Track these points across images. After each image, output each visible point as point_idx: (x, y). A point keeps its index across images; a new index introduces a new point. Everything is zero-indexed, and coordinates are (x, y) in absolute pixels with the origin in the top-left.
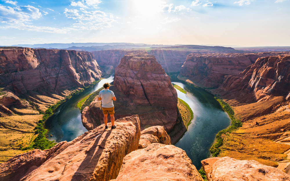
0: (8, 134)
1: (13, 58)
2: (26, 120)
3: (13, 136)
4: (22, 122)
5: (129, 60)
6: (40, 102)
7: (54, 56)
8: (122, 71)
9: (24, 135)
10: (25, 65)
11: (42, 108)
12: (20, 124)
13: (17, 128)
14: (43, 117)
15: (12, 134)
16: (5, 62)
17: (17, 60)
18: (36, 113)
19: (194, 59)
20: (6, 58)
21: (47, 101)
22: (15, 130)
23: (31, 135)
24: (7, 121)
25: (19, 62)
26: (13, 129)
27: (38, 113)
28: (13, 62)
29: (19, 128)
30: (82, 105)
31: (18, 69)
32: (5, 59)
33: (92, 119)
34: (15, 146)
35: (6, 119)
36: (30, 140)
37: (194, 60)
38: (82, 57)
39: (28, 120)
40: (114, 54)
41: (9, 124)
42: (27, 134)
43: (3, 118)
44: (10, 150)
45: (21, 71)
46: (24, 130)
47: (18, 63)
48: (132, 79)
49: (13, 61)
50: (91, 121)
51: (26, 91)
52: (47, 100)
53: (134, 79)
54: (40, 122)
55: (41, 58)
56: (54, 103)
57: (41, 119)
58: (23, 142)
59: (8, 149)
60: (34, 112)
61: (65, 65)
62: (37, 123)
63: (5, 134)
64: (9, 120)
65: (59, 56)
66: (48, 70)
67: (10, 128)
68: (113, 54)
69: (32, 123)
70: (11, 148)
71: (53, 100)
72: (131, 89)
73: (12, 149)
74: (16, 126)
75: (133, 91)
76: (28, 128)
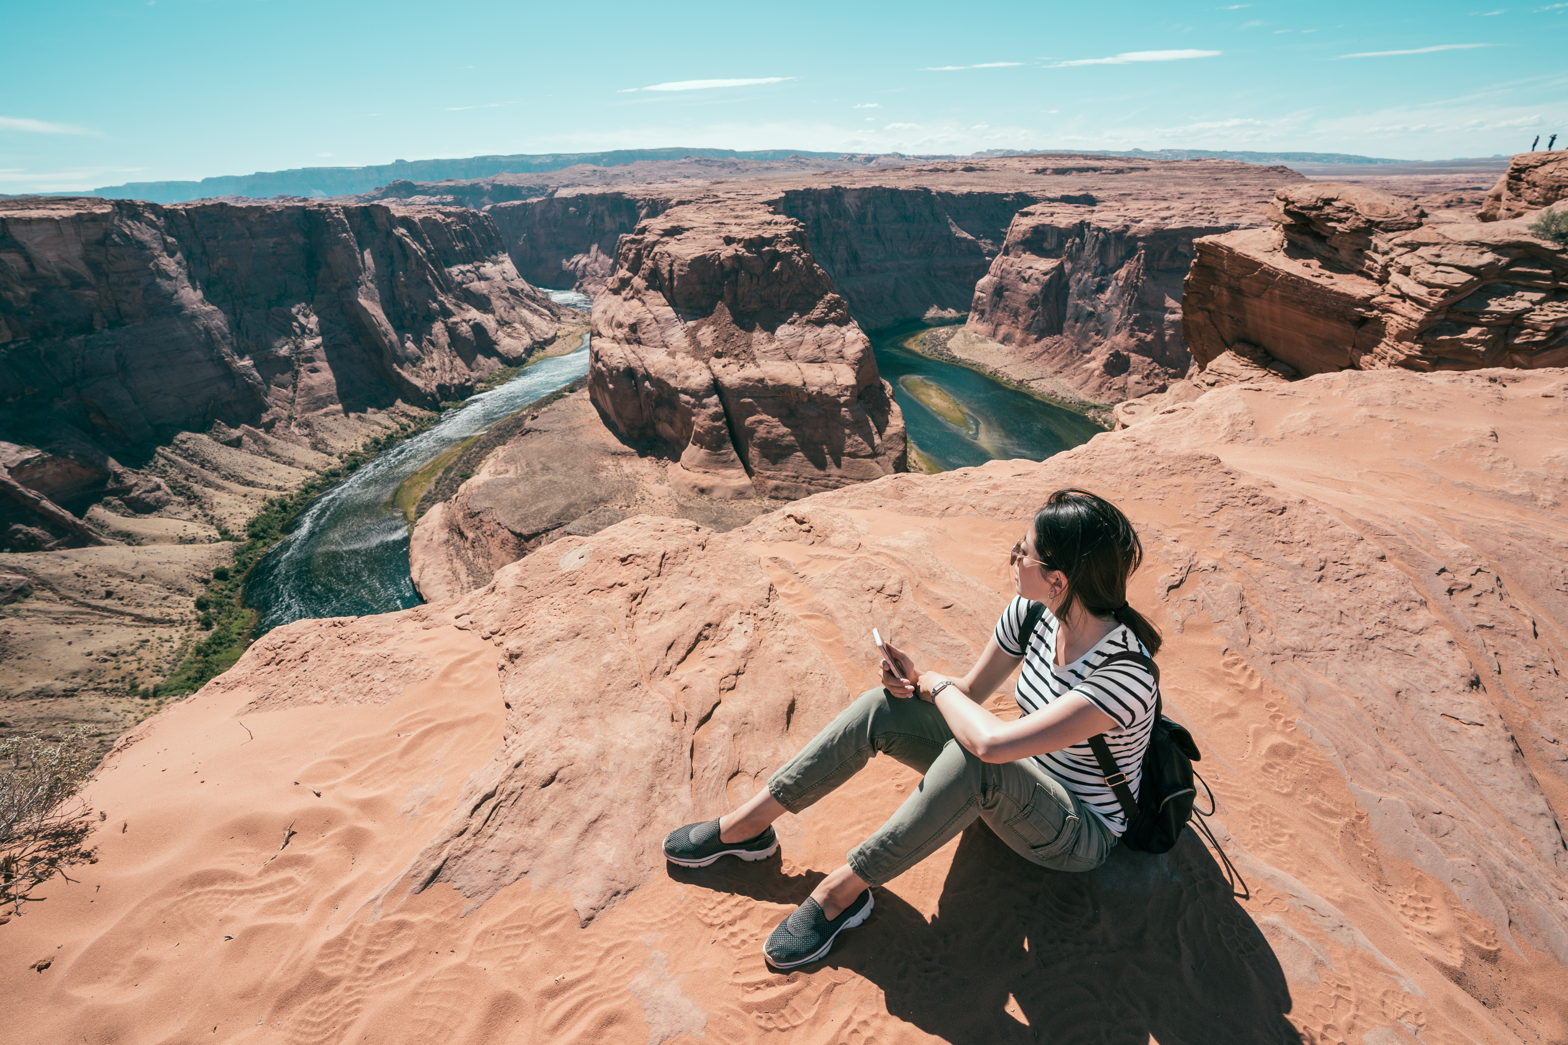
0: (73, 629)
1: (65, 260)
2: (157, 565)
3: (96, 636)
4: (137, 573)
5: (656, 249)
6: (220, 481)
7: (271, 242)
8: (622, 313)
9: (146, 633)
10: (128, 292)
11: (232, 511)
12: (128, 586)
13: (113, 602)
14: (236, 554)
15: (94, 628)
16: (25, 280)
17: (81, 268)
18: (202, 533)
19: (1044, 239)
20: (28, 258)
21: (250, 478)
22: (104, 609)
23: (176, 634)
24: (68, 570)
25: (93, 281)
26: (96, 608)
27: (214, 533)
28: (65, 282)
29: (124, 602)
30: (422, 495)
31: (97, 316)
32: (23, 264)
33: (458, 564)
34: (108, 679)
35: (64, 561)
36: (174, 656)
37: (1046, 245)
38: (423, 244)
39: (162, 567)
40: (607, 219)
41: (79, 585)
42: (163, 632)
43: (49, 558)
44: (85, 697)
45: (110, 328)
46: (149, 612)
47: (93, 288)
48: (669, 354)
49: (66, 274)
50: (450, 573)
51: (149, 427)
52: (253, 470)
53: (679, 356)
54: (221, 575)
55: (204, 252)
56: (288, 485)
57: (226, 565)
58: (143, 663)
59: (76, 690)
60: (194, 529)
61: (334, 290)
62: (206, 582)
63: (62, 629)
64: (77, 567)
65: (301, 240)
66: (247, 316)
67: (82, 600)
68: (603, 220)
69: (184, 582)
70: (91, 685)
71: (282, 470)
72: (663, 413)
73: (95, 689)
74: (109, 595)
75: (671, 424)
76: (165, 603)
